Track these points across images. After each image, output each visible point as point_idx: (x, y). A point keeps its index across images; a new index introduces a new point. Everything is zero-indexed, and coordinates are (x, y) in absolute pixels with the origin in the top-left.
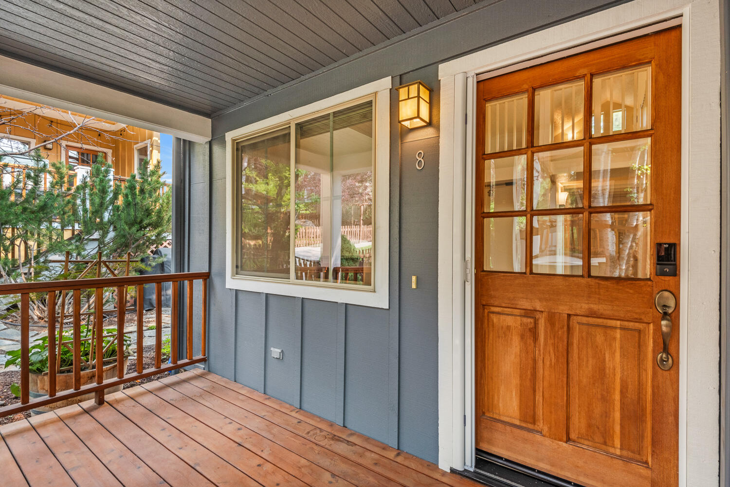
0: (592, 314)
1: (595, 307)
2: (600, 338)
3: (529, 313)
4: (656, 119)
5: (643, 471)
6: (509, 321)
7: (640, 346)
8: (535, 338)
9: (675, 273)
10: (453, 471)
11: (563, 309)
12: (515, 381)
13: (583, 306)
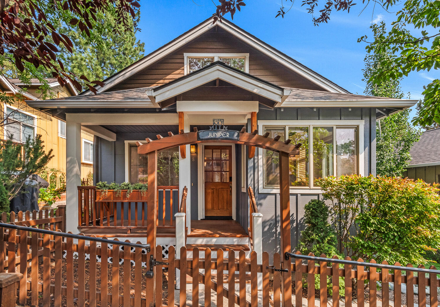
0: (222, 188)
1: (223, 187)
2: (223, 192)
3: (213, 189)
4: (229, 158)
5: (228, 211)
6: (209, 191)
7: (228, 192)
8: (214, 193)
9: (232, 181)
10: (201, 219)
11: (218, 188)
12: (211, 201)
13: (221, 187)
